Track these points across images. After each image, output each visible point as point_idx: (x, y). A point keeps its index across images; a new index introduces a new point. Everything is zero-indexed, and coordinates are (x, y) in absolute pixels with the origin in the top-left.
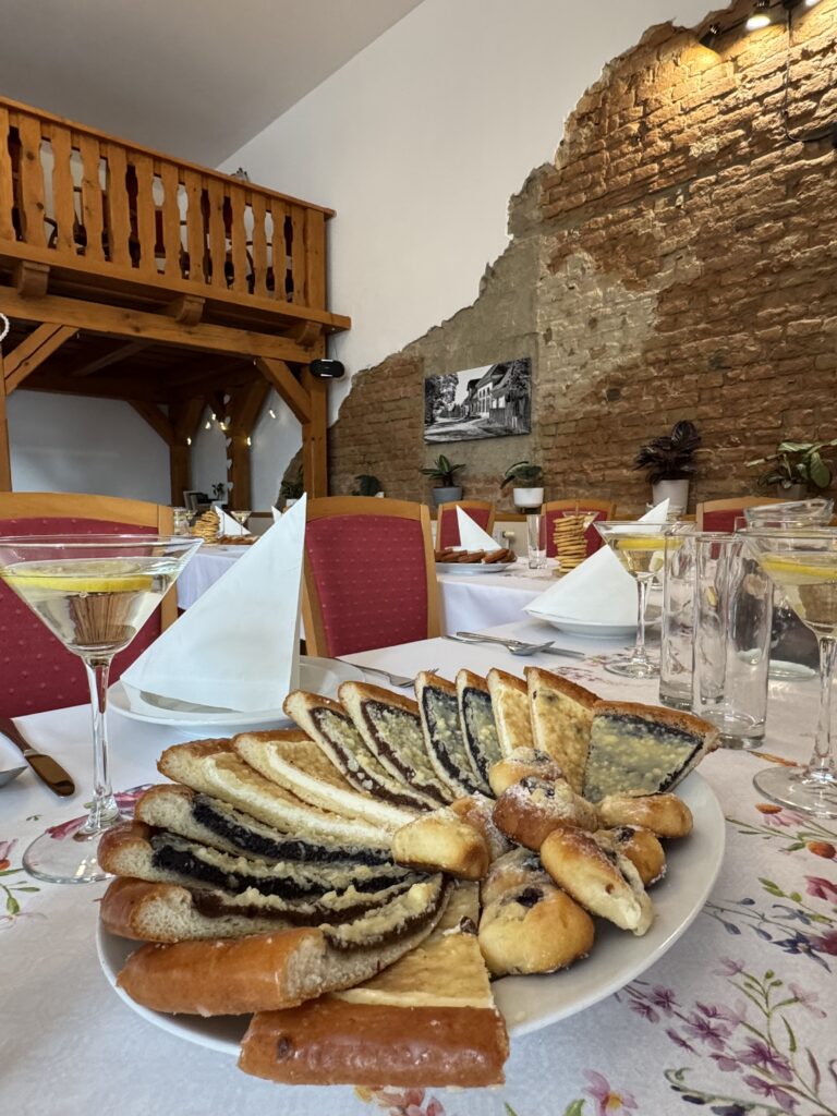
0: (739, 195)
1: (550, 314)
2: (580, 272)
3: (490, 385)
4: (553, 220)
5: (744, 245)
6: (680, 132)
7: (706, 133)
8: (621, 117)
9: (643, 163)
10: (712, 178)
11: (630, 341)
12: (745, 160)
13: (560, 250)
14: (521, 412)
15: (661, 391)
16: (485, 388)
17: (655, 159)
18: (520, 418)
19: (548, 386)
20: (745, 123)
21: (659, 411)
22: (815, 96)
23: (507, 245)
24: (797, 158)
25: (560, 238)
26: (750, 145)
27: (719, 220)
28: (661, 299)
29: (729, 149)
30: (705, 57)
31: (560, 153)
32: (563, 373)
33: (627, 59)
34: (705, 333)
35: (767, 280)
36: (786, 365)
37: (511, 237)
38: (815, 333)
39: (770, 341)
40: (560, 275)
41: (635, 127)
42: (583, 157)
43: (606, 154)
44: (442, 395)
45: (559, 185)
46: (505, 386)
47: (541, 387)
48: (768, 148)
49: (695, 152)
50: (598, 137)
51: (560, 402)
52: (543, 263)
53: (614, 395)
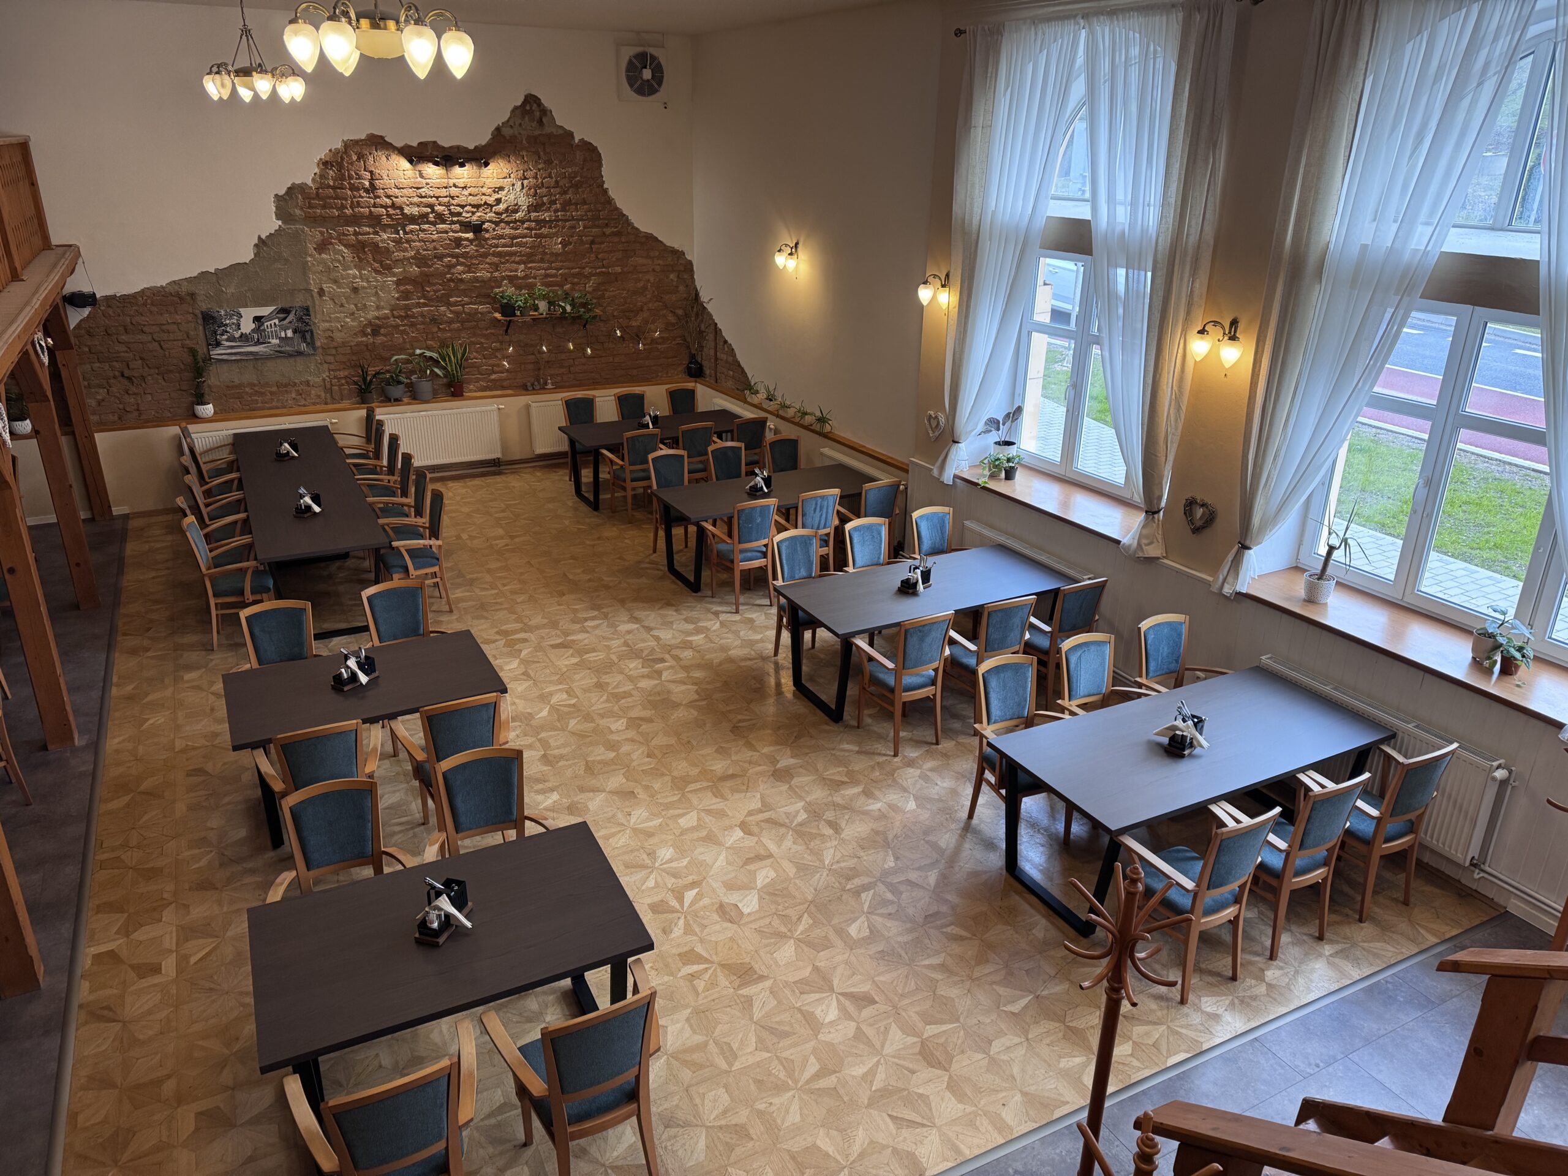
0: (433, 241)
1: (321, 280)
2: (341, 259)
3: (276, 321)
4: (313, 220)
5: (438, 265)
6: (397, 197)
7: (411, 204)
8: (357, 174)
9: (375, 206)
10: (417, 227)
11: (382, 304)
12: (434, 224)
13: (323, 240)
14: (309, 340)
15: (403, 332)
16: (272, 322)
17: (382, 206)
18: (308, 344)
19: (327, 324)
20: (431, 206)
21: (404, 341)
22: (463, 207)
23: (277, 228)
24: (457, 232)
25: (322, 233)
26: (434, 217)
27: (424, 250)
28: (398, 283)
29: (425, 216)
30: (405, 164)
31: (313, 180)
32: (337, 317)
33: (356, 142)
34: (425, 305)
35: (452, 285)
36: (467, 324)
37: (280, 223)
38: (476, 311)
39: (457, 313)
40: (324, 256)
41: (367, 183)
42: (334, 188)
43: (349, 193)
44: (226, 325)
45: (314, 199)
46: (290, 322)
47: (320, 325)
48: (444, 222)
49: (407, 210)
50: (343, 178)
51: (339, 337)
52: (311, 247)
53: (375, 332)
